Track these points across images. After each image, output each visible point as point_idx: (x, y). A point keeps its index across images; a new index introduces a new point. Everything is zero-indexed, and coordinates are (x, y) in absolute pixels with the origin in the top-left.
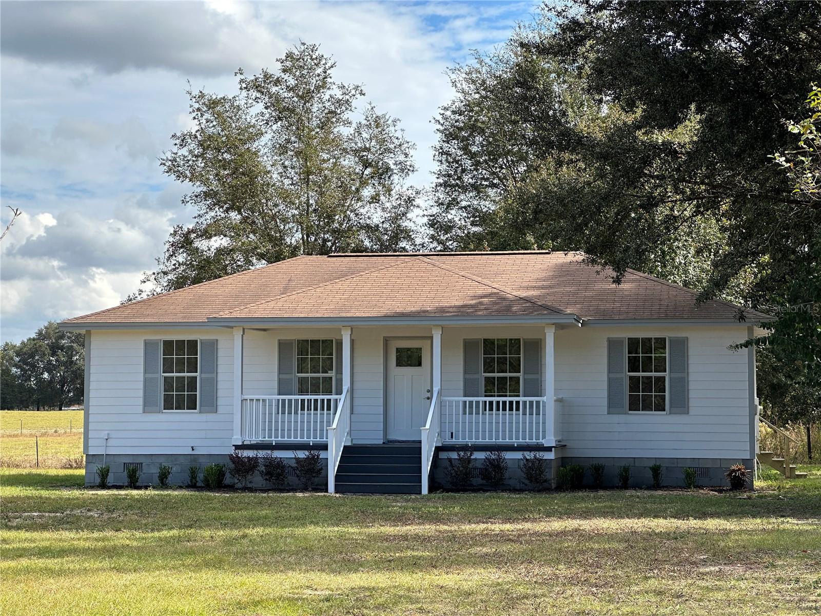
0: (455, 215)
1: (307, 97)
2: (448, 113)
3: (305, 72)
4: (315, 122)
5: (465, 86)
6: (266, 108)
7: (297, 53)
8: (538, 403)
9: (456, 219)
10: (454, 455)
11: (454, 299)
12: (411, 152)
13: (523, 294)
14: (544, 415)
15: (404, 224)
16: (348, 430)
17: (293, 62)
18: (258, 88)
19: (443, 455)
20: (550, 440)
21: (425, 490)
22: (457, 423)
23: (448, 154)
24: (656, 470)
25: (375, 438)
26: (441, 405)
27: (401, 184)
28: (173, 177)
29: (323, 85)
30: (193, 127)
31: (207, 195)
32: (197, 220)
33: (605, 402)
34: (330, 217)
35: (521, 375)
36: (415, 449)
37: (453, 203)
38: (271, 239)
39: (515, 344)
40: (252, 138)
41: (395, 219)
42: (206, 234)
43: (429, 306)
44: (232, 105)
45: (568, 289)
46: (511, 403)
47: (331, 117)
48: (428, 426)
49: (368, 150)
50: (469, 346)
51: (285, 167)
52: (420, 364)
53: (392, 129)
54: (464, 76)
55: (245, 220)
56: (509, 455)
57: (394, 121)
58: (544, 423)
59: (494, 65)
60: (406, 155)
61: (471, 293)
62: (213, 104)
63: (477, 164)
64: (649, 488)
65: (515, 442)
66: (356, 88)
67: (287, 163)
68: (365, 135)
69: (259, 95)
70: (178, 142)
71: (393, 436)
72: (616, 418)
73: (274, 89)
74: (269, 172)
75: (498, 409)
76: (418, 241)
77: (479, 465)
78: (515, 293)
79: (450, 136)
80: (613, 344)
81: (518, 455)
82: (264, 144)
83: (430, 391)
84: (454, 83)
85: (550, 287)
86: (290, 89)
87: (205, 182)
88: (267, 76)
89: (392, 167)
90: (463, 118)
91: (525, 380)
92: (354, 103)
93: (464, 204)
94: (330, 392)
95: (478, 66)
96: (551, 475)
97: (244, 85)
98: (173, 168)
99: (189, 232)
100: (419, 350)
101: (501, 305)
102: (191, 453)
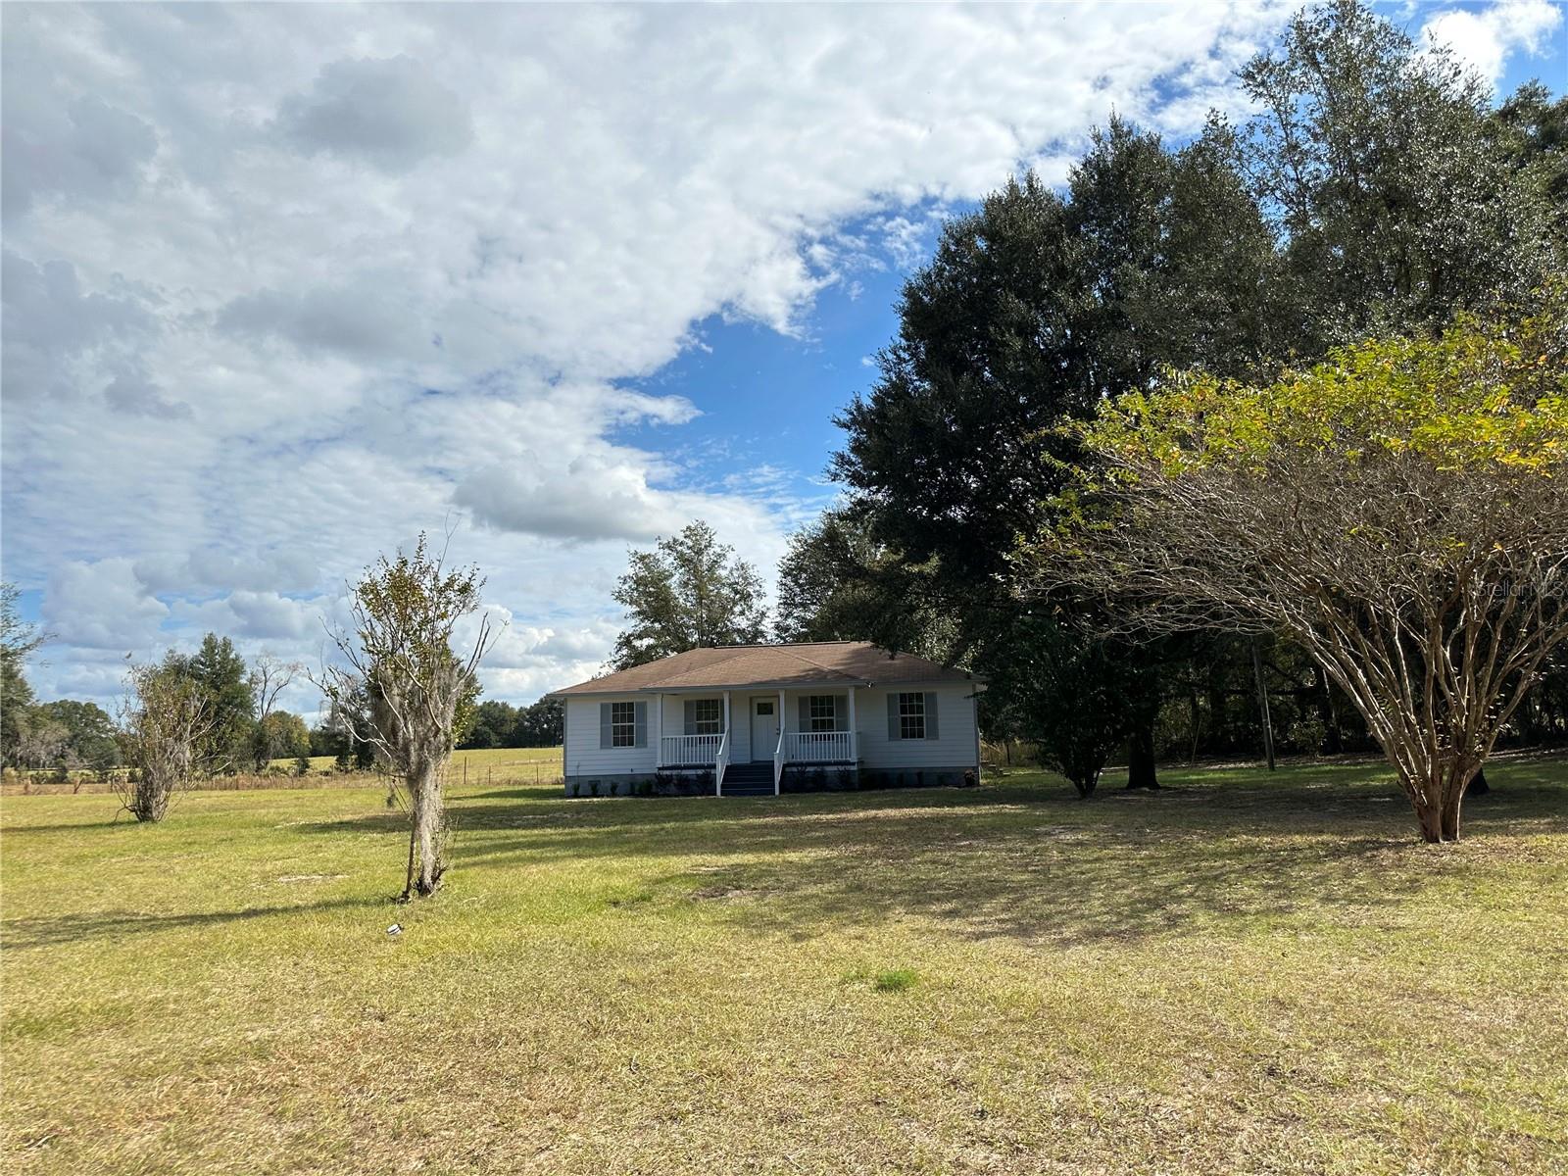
0: (790, 621)
1: (699, 552)
2: (785, 561)
3: (698, 538)
4: (705, 567)
5: (795, 544)
6: (675, 560)
7: (693, 526)
8: (845, 735)
9: (792, 624)
10: (795, 769)
11: (792, 673)
12: (763, 584)
13: (834, 668)
14: (849, 742)
15: (760, 628)
16: (728, 755)
17: (690, 532)
18: (670, 548)
19: (788, 769)
20: (854, 759)
21: (777, 793)
22: (796, 749)
23: (785, 585)
24: (920, 775)
25: (745, 760)
26: (786, 737)
27: (757, 604)
28: (619, 602)
29: (709, 545)
30: (630, 571)
31: (639, 613)
32: (634, 628)
33: (886, 733)
34: (715, 625)
35: (834, 718)
36: (770, 766)
37: (790, 614)
38: (680, 639)
39: (830, 699)
40: (667, 578)
41: (753, 626)
42: (640, 637)
43: (777, 677)
44: (654, 558)
45: (861, 664)
46: (829, 735)
47: (714, 564)
48: (778, 751)
49: (737, 583)
50: (802, 701)
51: (687, 595)
52: (772, 713)
53: (751, 570)
54: (794, 538)
55: (663, 627)
56: (829, 769)
57: (753, 566)
58: (850, 748)
59: (811, 531)
60: (760, 586)
61: (802, 668)
62: (643, 558)
63: (802, 591)
65: (832, 760)
66: (729, 547)
67: (688, 593)
68: (735, 575)
69: (670, 552)
70: (622, 581)
71: (756, 759)
72: (894, 743)
73: (679, 548)
74: (677, 598)
75: (821, 740)
76: (769, 638)
77: (810, 775)
78: (829, 668)
79: (786, 574)
80: (889, 696)
81: (835, 768)
82: (674, 583)
83: (779, 729)
84: (788, 542)
85: (851, 664)
86: (689, 548)
87: (639, 605)
88: (675, 540)
89: (752, 593)
90: (793, 563)
91: (837, 721)
92: (728, 555)
93: (796, 615)
94: (716, 732)
95: (802, 531)
96: (855, 780)
97: (661, 546)
98: (619, 597)
99: (630, 635)
100: (771, 704)
101: (820, 675)
102: (631, 773)
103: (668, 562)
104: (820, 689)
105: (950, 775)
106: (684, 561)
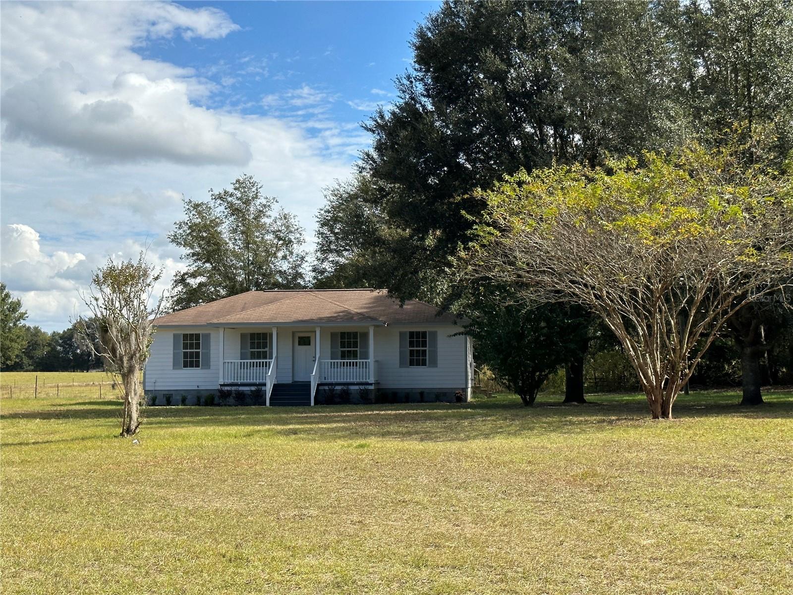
0: (326, 265)
1: (247, 202)
2: (322, 212)
3: (246, 190)
4: (252, 216)
5: (332, 198)
6: (226, 209)
7: (242, 180)
8: (366, 362)
9: (327, 268)
10: (326, 388)
11: (326, 314)
12: (303, 233)
13: (359, 311)
14: (369, 368)
15: (300, 271)
16: (275, 376)
17: (240, 185)
18: (221, 198)
19: (321, 388)
20: (372, 380)
21: (312, 404)
22: (328, 372)
23: (322, 234)
24: (422, 394)
25: (288, 380)
26: (320, 364)
27: (297, 249)
28: (175, 244)
29: (256, 197)
30: (186, 218)
31: (194, 255)
32: (188, 268)
33: (398, 362)
34: (260, 268)
35: (358, 349)
36: (307, 385)
37: (326, 258)
38: (230, 279)
39: (355, 335)
40: (218, 225)
41: (293, 268)
42: (194, 275)
43: (315, 317)
44: (207, 207)
45: (381, 308)
46: (353, 363)
47: (260, 214)
48: (314, 374)
49: (280, 231)
50: (333, 335)
51: (236, 240)
52: (309, 344)
53: (293, 220)
54: (331, 192)
55: (214, 268)
56: (352, 387)
57: (294, 216)
58: (369, 372)
59: (347, 187)
60: (301, 234)
61: (334, 310)
62: (197, 206)
63: (337, 239)
64: (418, 402)
65: (355, 381)
66: (274, 199)
67: (236, 238)
68: (278, 223)
69: (221, 202)
70: (177, 226)
71: (297, 379)
72: (404, 370)
73: (230, 199)
74: (228, 243)
75: (347, 366)
76: (307, 279)
77: (338, 392)
78: (355, 310)
79: (323, 225)
80: (402, 334)
81: (357, 387)
82: (224, 229)
83: (315, 357)
84: (325, 196)
85: (372, 307)
86: (238, 199)
87: (192, 247)
88: (225, 192)
89: (293, 240)
90: (330, 214)
91: (360, 352)
92: (273, 206)
93: (330, 259)
94: (265, 358)
95: (338, 187)
96: (372, 396)
97: (214, 197)
98: (175, 240)
99: (184, 274)
100: (309, 338)
101: (348, 316)
102: (197, 388)
103: (219, 210)
104: (349, 327)
105: (445, 394)
106: (235, 211)
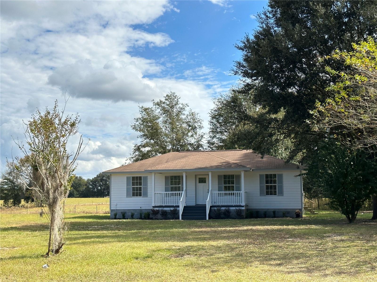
0: (215, 140)
1: (172, 107)
2: (213, 111)
3: (172, 100)
4: (175, 114)
5: (217, 103)
6: (161, 110)
7: (169, 95)
8: (240, 193)
9: (215, 141)
10: (216, 208)
11: (215, 164)
12: (202, 122)
13: (235, 162)
14: (241, 196)
15: (200, 143)
16: (185, 201)
17: (168, 97)
18: (158, 105)
19: (212, 208)
20: (243, 204)
21: (207, 218)
22: (216, 199)
23: (212, 123)
24: (274, 212)
25: (193, 204)
26: (212, 194)
27: (199, 132)
28: (135, 130)
29: (177, 104)
30: (140, 116)
31: (144, 135)
32: (141, 142)
33: (259, 193)
34: (179, 141)
35: (234, 185)
36: (204, 207)
37: (215, 137)
38: (163, 148)
39: (232, 176)
40: (157, 119)
41: (198, 142)
42: (144, 146)
43: (208, 165)
44: (151, 110)
45: (247, 160)
46: (232, 193)
47: (179, 113)
48: (208, 200)
49: (190, 122)
50: (219, 177)
51: (166, 127)
52: (205, 182)
53: (197, 116)
54: (217, 100)
55: (155, 142)
56: (232, 208)
57: (197, 114)
58: (241, 199)
59: (225, 97)
60: (201, 123)
61: (220, 162)
62: (146, 110)
63: (221, 125)
64: (272, 217)
65: (233, 204)
66: (186, 104)
67: (167, 126)
68: (189, 118)
69: (159, 107)
70: (136, 120)
71: (198, 203)
72: (263, 197)
73: (163, 105)
74: (162, 129)
75: (228, 195)
76: (205, 148)
77: (223, 211)
78: (232, 162)
79: (213, 118)
80: (261, 176)
81: (234, 208)
82: (160, 121)
83: (209, 190)
84: (214, 103)
85: (242, 160)
86: (167, 105)
87: (144, 132)
88: (161, 101)
89: (197, 127)
90: (217, 112)
91: (236, 187)
92: (186, 109)
93: (217, 137)
94: (180, 191)
95: (221, 97)
96: (244, 214)
97: (154, 104)
98: (135, 128)
99: (139, 146)
100: (205, 178)
101: (228, 165)
102: (140, 209)
103: (158, 111)
104: (229, 172)
105: (288, 213)
106: (165, 111)
